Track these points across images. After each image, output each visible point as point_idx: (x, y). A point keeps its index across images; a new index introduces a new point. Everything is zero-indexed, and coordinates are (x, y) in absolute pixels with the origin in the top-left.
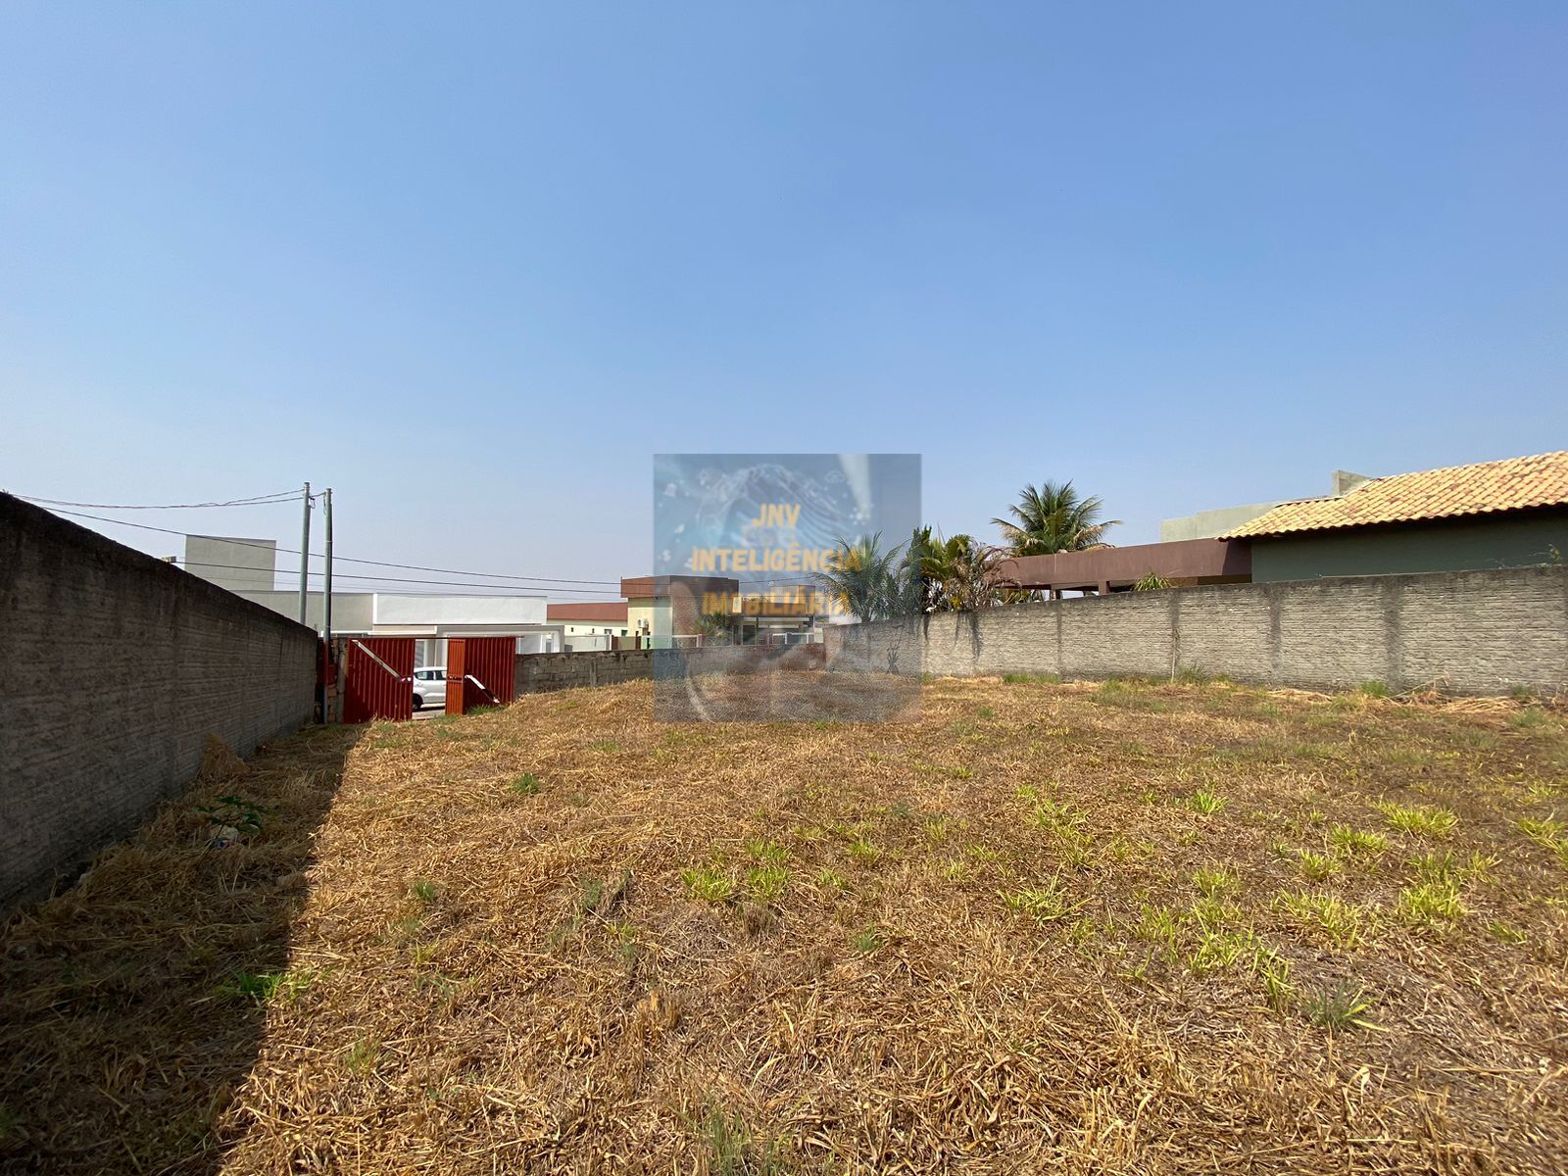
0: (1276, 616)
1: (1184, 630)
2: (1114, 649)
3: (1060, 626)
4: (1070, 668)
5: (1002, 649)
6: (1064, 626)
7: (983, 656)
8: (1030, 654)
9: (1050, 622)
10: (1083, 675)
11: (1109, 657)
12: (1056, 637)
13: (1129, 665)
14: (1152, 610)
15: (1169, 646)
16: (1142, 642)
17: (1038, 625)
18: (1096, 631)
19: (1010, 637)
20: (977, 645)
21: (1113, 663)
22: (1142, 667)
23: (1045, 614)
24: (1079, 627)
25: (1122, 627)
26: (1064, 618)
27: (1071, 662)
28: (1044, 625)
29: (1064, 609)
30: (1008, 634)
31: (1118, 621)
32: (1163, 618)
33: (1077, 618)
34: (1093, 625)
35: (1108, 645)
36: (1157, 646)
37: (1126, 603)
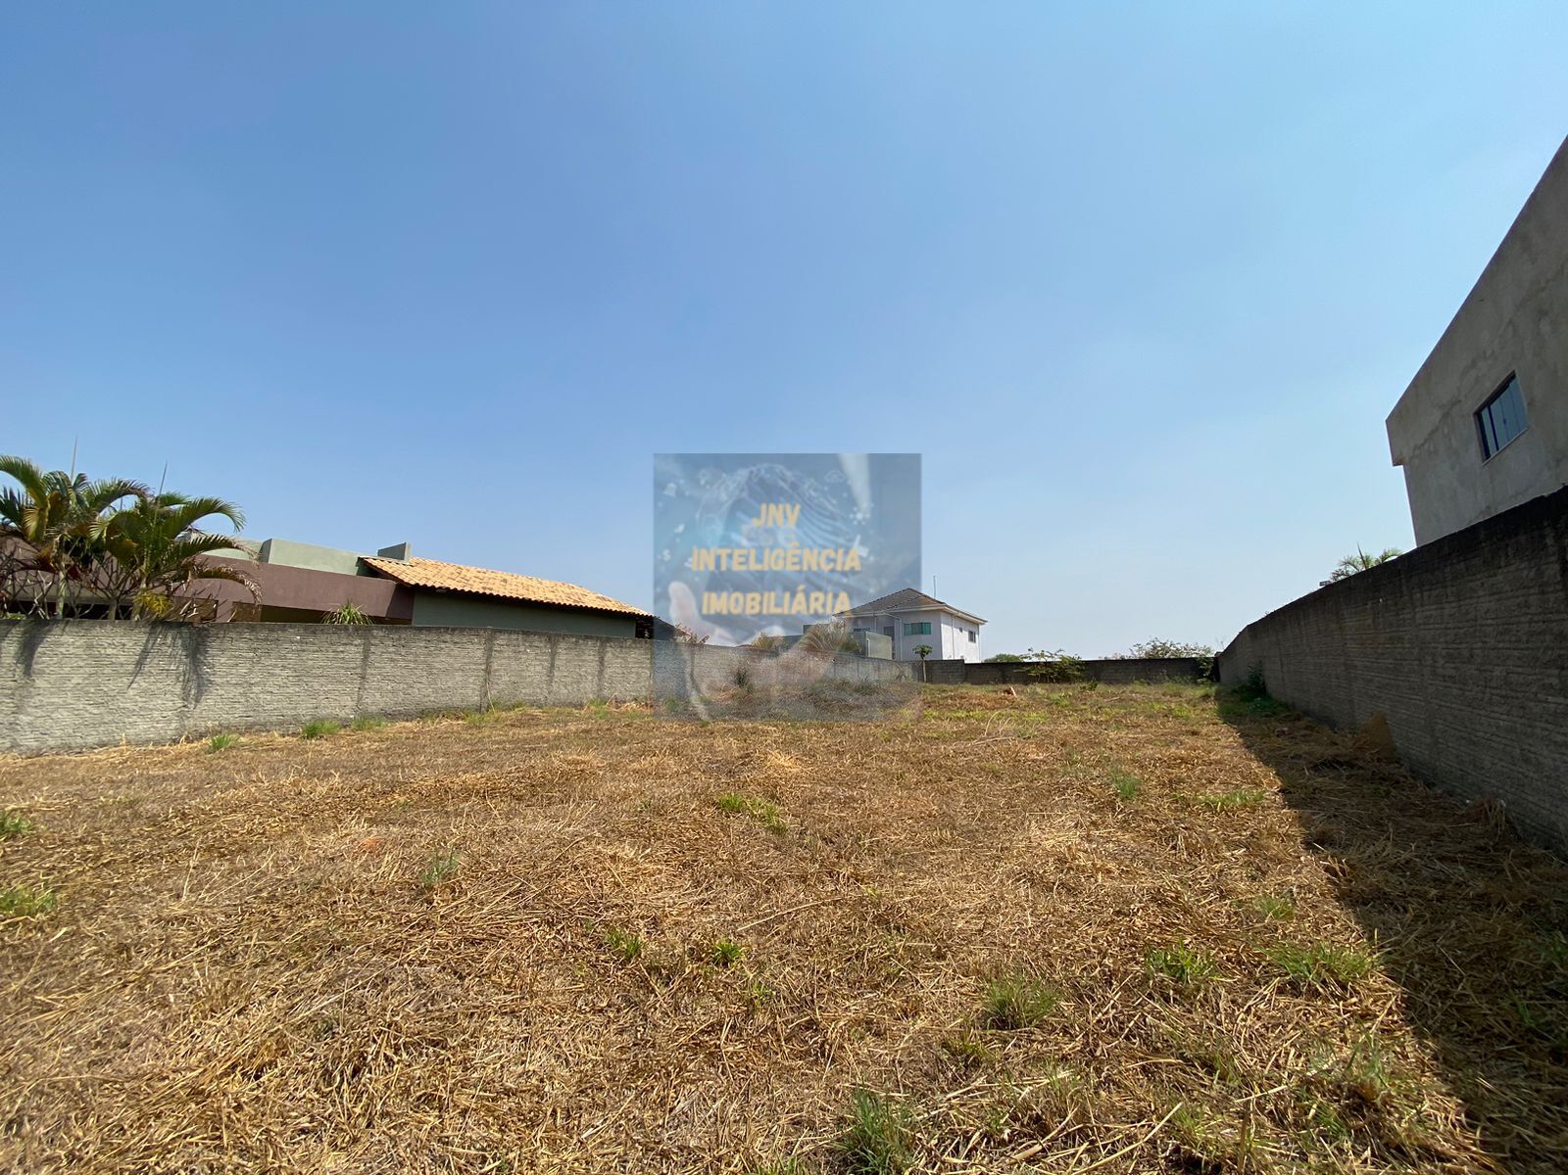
0: (553, 655)
1: (495, 666)
2: (430, 684)
3: (366, 658)
4: (373, 709)
5: (255, 689)
6: (373, 657)
7: (209, 701)
8: (314, 694)
9: (353, 651)
10: (391, 716)
11: (425, 692)
12: (359, 671)
13: (444, 700)
14: (471, 646)
15: (482, 679)
16: (458, 676)
17: (331, 655)
18: (412, 665)
19: (277, 671)
20: (196, 683)
21: (426, 699)
22: (456, 701)
23: (345, 641)
24: (392, 660)
25: (440, 661)
26: (373, 649)
27: (375, 701)
28: (342, 656)
29: (375, 638)
30: (276, 666)
31: (438, 656)
32: (479, 653)
33: (392, 649)
34: (411, 658)
35: (424, 680)
36: (471, 680)
37: (448, 637)
